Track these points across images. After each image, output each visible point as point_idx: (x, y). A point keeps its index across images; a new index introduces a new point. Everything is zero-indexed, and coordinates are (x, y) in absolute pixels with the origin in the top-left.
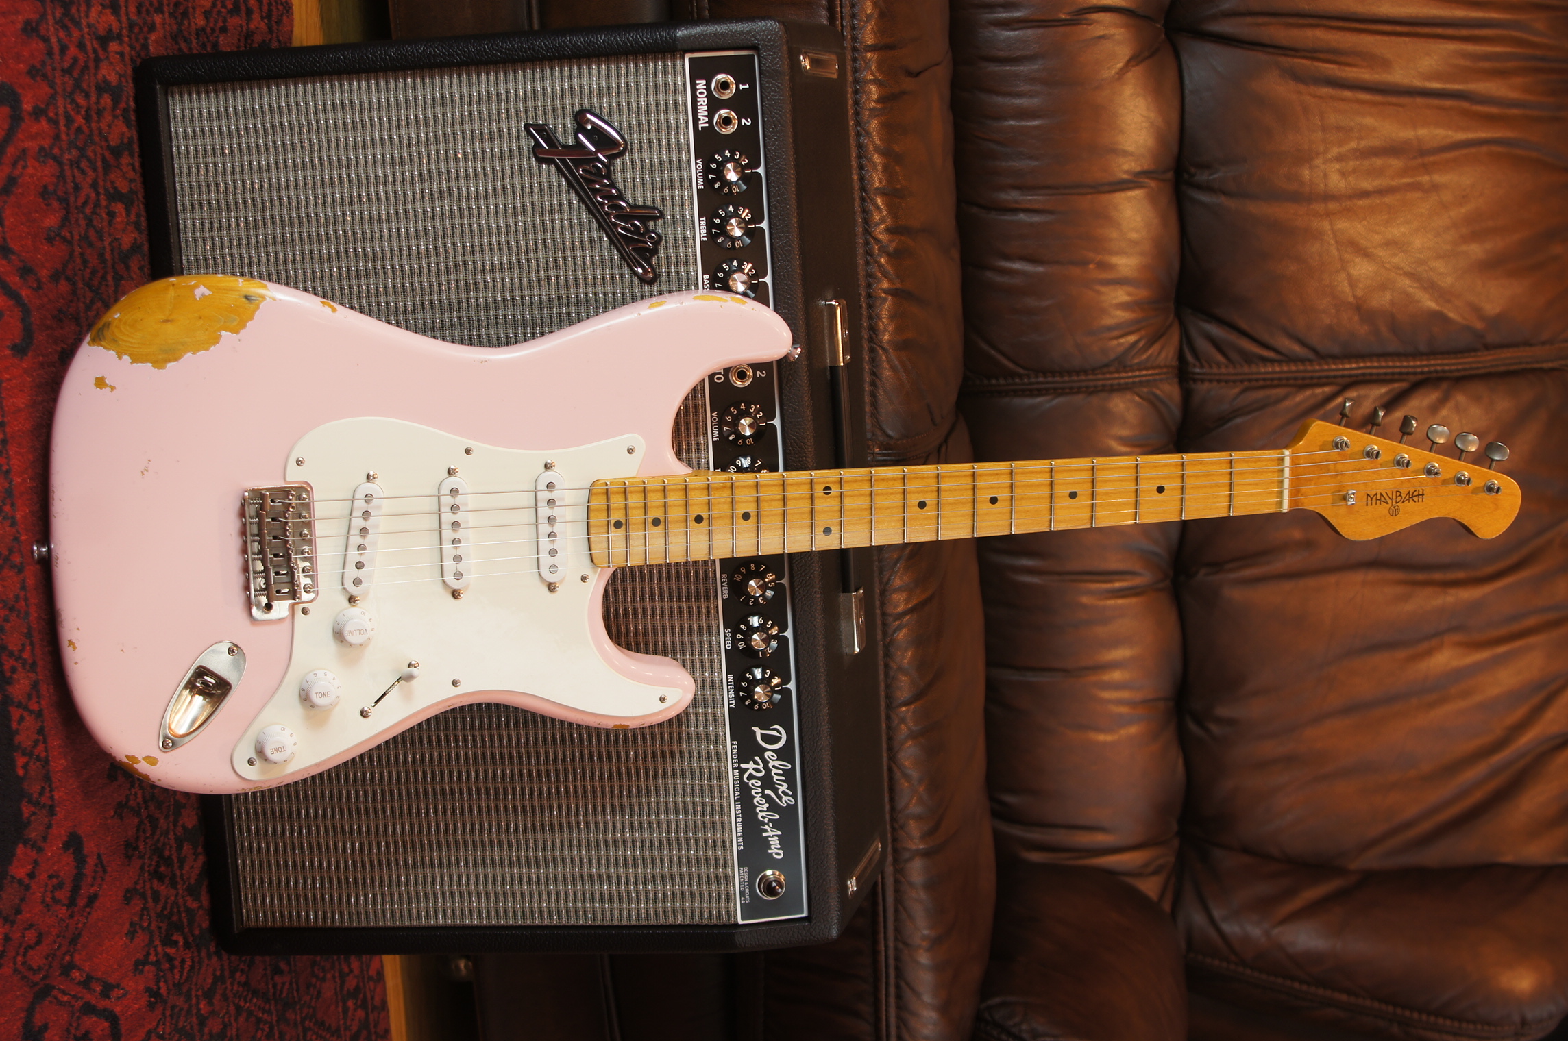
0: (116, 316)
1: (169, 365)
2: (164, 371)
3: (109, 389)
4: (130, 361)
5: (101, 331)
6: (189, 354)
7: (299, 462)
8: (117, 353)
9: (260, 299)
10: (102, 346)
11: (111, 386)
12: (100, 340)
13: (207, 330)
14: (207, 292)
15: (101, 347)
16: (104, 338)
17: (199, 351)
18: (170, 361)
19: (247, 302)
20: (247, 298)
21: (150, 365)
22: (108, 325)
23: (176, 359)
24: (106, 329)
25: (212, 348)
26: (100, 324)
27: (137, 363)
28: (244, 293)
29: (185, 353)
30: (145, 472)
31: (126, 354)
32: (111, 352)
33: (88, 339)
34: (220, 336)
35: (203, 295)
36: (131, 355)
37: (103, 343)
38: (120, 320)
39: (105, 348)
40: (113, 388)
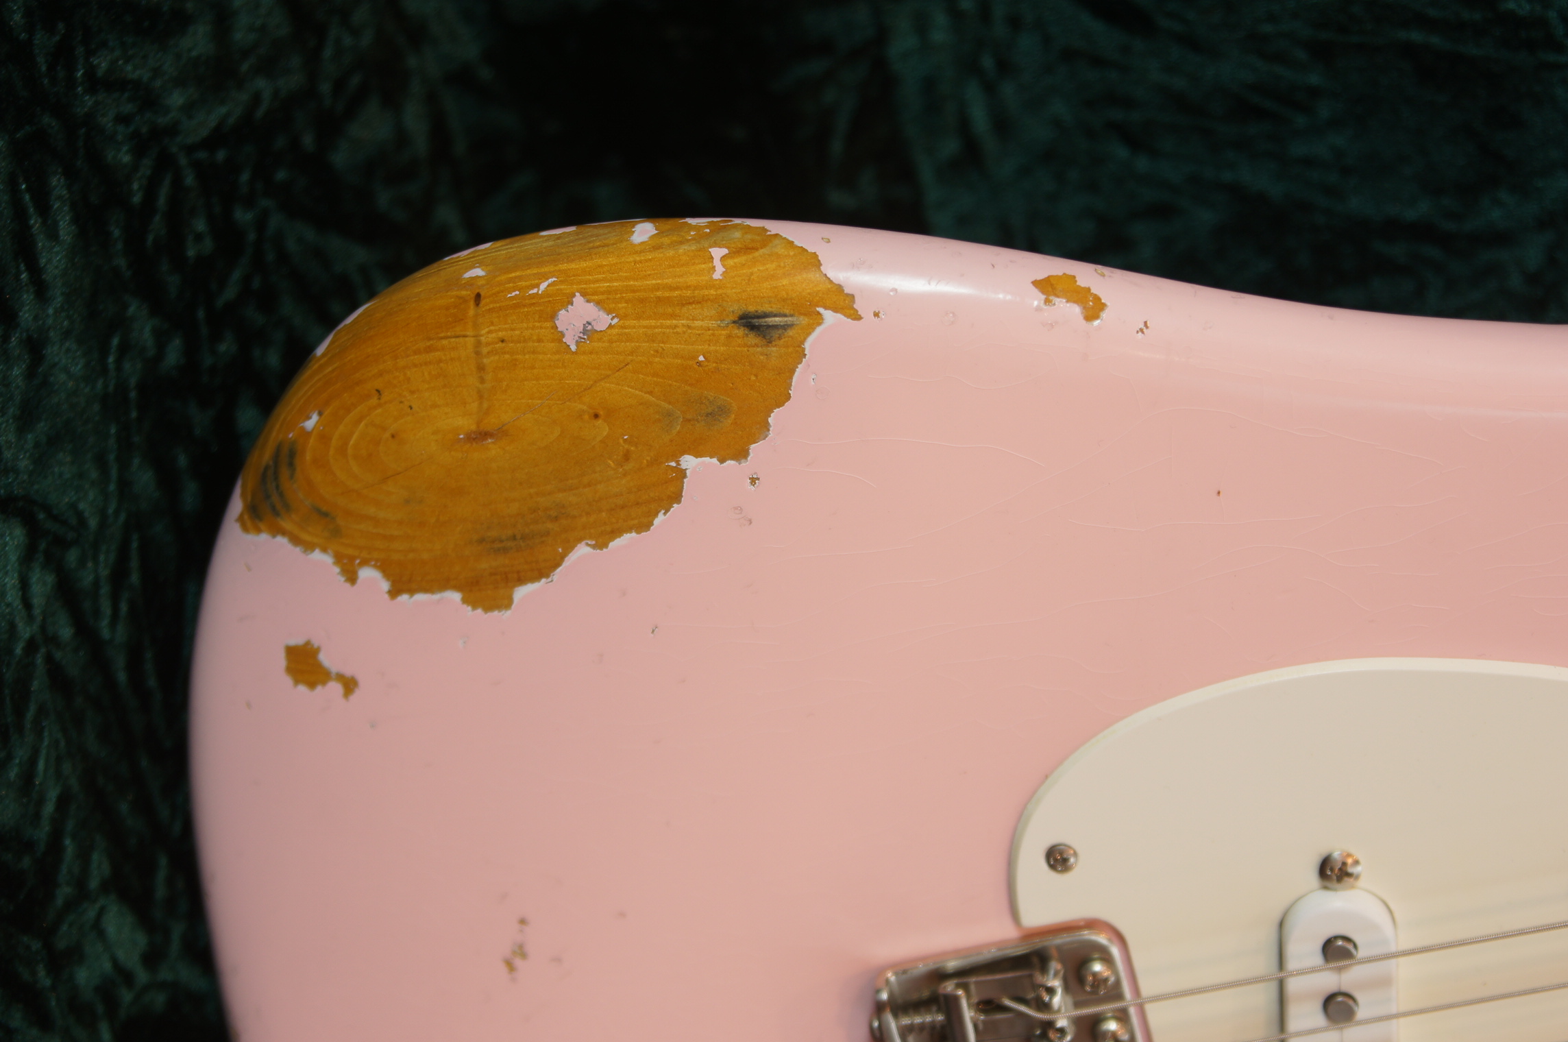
0: (310, 424)
1: (521, 593)
2: (507, 614)
3: (335, 688)
4: (385, 586)
5: (271, 477)
6: (582, 550)
7: (1058, 859)
8: (339, 559)
9: (804, 321)
10: (283, 533)
11: (341, 678)
12: (276, 513)
13: (627, 457)
14: (603, 320)
15: (281, 540)
16: (288, 507)
17: (616, 533)
18: (521, 580)
19: (752, 339)
20: (751, 322)
21: (455, 596)
22: (288, 456)
23: (542, 571)
24: (284, 472)
25: (660, 519)
26: (261, 456)
27: (411, 592)
28: (736, 309)
29: (569, 548)
30: (518, 962)
31: (365, 563)
32: (317, 555)
33: (236, 506)
34: (682, 474)
35: (588, 332)
36: (385, 568)
37: (286, 524)
38: (324, 437)
39: (295, 540)
40: (350, 685)
